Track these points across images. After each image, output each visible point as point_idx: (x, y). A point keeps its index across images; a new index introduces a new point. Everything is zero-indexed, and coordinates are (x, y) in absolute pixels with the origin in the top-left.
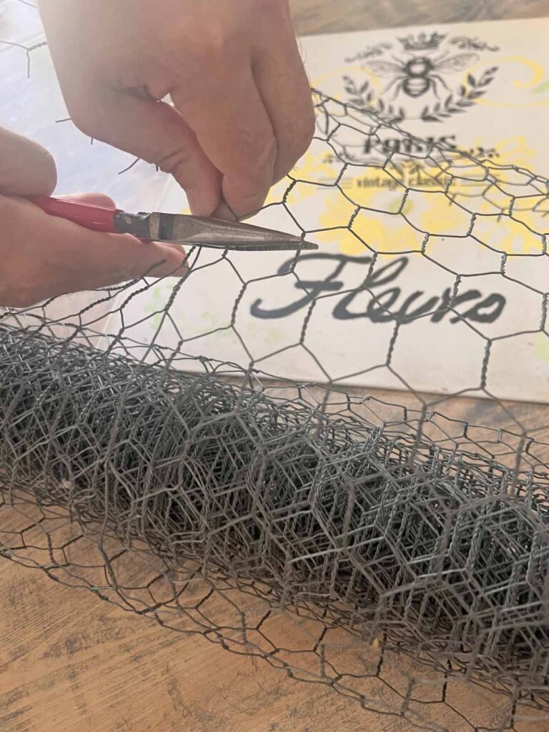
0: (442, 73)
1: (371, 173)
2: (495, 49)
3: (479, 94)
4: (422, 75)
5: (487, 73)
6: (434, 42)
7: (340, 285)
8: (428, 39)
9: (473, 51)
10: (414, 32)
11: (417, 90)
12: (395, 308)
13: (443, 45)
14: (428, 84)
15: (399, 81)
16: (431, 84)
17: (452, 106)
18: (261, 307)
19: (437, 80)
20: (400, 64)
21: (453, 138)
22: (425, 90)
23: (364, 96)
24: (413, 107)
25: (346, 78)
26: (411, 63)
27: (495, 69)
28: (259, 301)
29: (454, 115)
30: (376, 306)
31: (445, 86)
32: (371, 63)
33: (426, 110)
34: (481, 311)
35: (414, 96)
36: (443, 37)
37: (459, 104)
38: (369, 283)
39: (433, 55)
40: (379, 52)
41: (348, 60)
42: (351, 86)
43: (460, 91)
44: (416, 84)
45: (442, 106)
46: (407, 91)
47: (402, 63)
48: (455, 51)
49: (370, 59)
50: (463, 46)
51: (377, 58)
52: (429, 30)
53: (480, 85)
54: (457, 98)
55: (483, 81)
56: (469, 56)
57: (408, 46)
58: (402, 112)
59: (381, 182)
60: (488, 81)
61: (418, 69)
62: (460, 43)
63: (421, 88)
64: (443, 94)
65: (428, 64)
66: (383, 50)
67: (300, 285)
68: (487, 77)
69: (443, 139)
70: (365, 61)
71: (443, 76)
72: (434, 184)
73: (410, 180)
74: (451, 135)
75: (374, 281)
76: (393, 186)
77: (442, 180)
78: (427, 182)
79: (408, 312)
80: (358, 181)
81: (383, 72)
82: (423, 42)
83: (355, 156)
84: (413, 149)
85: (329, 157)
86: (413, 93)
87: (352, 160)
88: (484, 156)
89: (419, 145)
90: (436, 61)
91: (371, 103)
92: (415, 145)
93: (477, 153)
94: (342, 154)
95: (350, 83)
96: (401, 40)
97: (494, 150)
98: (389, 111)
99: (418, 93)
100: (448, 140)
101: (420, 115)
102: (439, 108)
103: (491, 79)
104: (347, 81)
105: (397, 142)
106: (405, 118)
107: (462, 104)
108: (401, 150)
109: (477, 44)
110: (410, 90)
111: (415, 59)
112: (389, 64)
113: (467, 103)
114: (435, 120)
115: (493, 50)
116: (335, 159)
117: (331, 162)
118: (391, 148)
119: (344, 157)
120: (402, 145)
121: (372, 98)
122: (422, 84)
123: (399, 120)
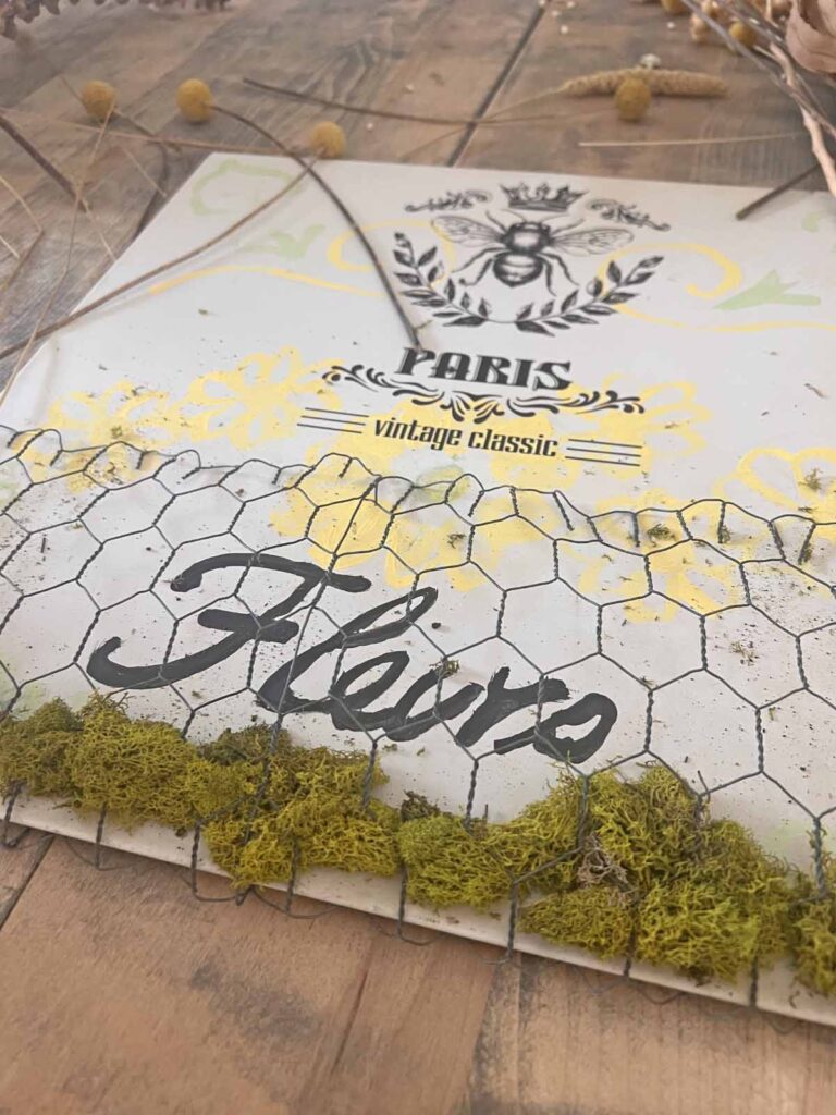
0: (566, 251)
1: (404, 411)
2: (664, 228)
3: (626, 296)
4: (531, 252)
5: (643, 264)
6: (562, 201)
7: (291, 630)
8: (552, 195)
9: (624, 224)
10: (532, 181)
11: (516, 274)
12: (390, 698)
13: (575, 208)
14: (539, 268)
15: (490, 255)
16: (545, 267)
17: (573, 310)
18: (115, 657)
19: (554, 263)
20: (498, 229)
21: (567, 366)
22: (532, 276)
23: (424, 270)
24: (505, 302)
25: (399, 236)
26: (515, 229)
27: (657, 260)
28: (114, 643)
29: (574, 326)
30: (352, 690)
31: (568, 275)
32: (448, 218)
33: (528, 311)
34: (563, 732)
35: (512, 284)
36: (578, 196)
37: (584, 308)
38: (350, 635)
39: (555, 221)
40: (466, 204)
41: (411, 209)
42: (406, 251)
43: (592, 287)
44: (518, 265)
45: (557, 309)
46: (500, 274)
47: (502, 227)
48: (594, 220)
49: (448, 211)
50: (608, 215)
51: (460, 212)
52: (556, 182)
53: (629, 282)
54: (584, 298)
55: (634, 278)
56: (618, 231)
57: (516, 202)
58: (483, 308)
59: (418, 432)
60: (643, 278)
61: (526, 240)
62: (605, 209)
63: (524, 271)
64: (562, 288)
65: (546, 236)
66: (473, 200)
67: (209, 618)
68: (643, 271)
69: (546, 368)
70: (438, 212)
71: (565, 258)
72: (516, 447)
73: (473, 435)
74: (564, 361)
75: (361, 631)
76: (439, 440)
77: (532, 441)
78: (502, 442)
79: (413, 713)
80: (378, 423)
81: (466, 236)
82: (543, 199)
83: (381, 374)
84: (491, 376)
85: (335, 368)
86: (510, 278)
87: (375, 381)
88: (616, 407)
89: (503, 370)
90: (558, 231)
91: (433, 285)
92: (496, 369)
93: (604, 398)
94: (359, 367)
95: (404, 246)
96: (507, 191)
97: (637, 399)
98: (463, 303)
99: (518, 279)
100: (557, 370)
101: (514, 318)
102: (550, 311)
103: (648, 275)
104: (401, 242)
105: (465, 360)
106: (487, 320)
107: (592, 309)
108: (470, 376)
109: (633, 216)
110: (506, 273)
111: (524, 223)
112: (479, 225)
113: (601, 310)
114: (540, 330)
115: (658, 228)
116: (343, 375)
117: (336, 378)
118: (452, 370)
119: (362, 374)
120: (473, 367)
121: (437, 275)
122: (529, 266)
123: (475, 321)
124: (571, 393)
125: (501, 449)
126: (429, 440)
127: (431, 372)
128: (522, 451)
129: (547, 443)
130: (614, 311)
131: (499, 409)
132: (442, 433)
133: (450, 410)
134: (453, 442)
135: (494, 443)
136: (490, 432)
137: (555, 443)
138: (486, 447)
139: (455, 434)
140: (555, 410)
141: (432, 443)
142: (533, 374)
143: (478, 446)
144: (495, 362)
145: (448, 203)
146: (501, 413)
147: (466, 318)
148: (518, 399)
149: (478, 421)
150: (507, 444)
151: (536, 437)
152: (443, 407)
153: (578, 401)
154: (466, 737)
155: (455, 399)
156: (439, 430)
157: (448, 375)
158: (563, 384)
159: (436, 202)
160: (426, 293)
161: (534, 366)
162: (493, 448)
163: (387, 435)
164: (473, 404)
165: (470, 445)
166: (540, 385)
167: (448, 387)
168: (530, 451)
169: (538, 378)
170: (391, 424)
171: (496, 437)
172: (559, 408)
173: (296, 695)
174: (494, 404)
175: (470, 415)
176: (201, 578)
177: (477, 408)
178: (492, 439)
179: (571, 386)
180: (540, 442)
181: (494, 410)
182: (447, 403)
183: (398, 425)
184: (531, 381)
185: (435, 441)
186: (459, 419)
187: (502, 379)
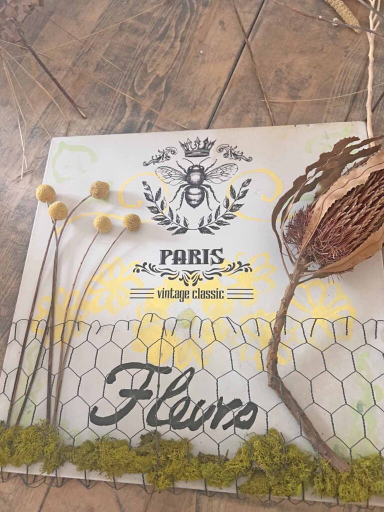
0: (212, 182)
1: (165, 283)
2: (250, 159)
3: (239, 206)
4: (198, 185)
5: (244, 185)
7: (150, 393)
8: (202, 146)
9: (233, 160)
10: (192, 136)
11: (195, 200)
12: (188, 415)
13: (213, 151)
14: (203, 194)
15: (183, 190)
16: (205, 194)
17: (219, 218)
18: (98, 414)
20: (183, 172)
21: (221, 250)
22: (201, 200)
23: (159, 203)
24: (193, 216)
25: (144, 183)
26: (190, 171)
27: (249, 181)
28: (96, 409)
30: (175, 414)
31: (215, 197)
32: (162, 168)
33: (202, 221)
34: (243, 418)
35: (194, 206)
36: (213, 143)
37: (223, 217)
38: (169, 393)
39: (205, 163)
40: (168, 158)
42: (148, 192)
43: (225, 203)
44: (195, 194)
45: (213, 219)
46: (189, 201)
47: (185, 170)
49: (161, 163)
50: (226, 155)
51: (166, 163)
52: (203, 135)
53: (239, 198)
54: (223, 211)
55: (240, 194)
56: (231, 165)
57: (188, 153)
58: (186, 225)
59: (174, 294)
60: (244, 194)
61: (195, 177)
62: (225, 152)
63: (197, 197)
64: (214, 205)
66: (170, 154)
67: (123, 393)
68: (244, 189)
69: (214, 252)
70: (157, 165)
71: (212, 186)
72: (209, 295)
73: (193, 292)
74: (220, 248)
75: (173, 390)
76: (182, 297)
77: (215, 292)
78: (204, 294)
79: (196, 420)
80: (158, 291)
81: (171, 179)
82: (199, 148)
83: (154, 266)
84: (195, 261)
85: (137, 265)
86: (193, 202)
87: (153, 270)
88: (242, 270)
89: (198, 256)
90: (207, 169)
91: (164, 211)
92: (196, 256)
93: (237, 266)
94: (145, 264)
95: (147, 189)
96: (182, 145)
97: (249, 265)
98: (177, 221)
99: (196, 203)
100: (218, 253)
101: (198, 227)
102: (211, 220)
103: (246, 192)
104: (146, 187)
105: (184, 252)
106: (188, 229)
107: (227, 216)
108: (187, 262)
109: (236, 153)
110: (191, 200)
111: (193, 167)
112: (175, 170)
113: (230, 216)
114: (209, 232)
115: (247, 160)
116: (141, 269)
117: (138, 271)
118: (180, 259)
119: (147, 267)
120: (187, 257)
121: (165, 205)
122: (199, 194)
123: (184, 230)
124: (224, 265)
125: (204, 298)
126: (178, 298)
127: (172, 262)
128: (212, 297)
129: (220, 292)
130: (236, 216)
131: (200, 278)
132: (182, 292)
133: (183, 281)
134: (187, 297)
135: (201, 295)
136: (199, 289)
137: (223, 292)
138: (199, 298)
139: (187, 292)
140: (220, 275)
141: (180, 299)
142: (210, 256)
143: (196, 297)
144: (195, 252)
145: (160, 158)
146: (201, 280)
147: (180, 229)
148: (206, 271)
149: (194, 285)
150: (206, 295)
151: (216, 290)
152: (180, 279)
153: (228, 268)
154: (214, 426)
155: (184, 274)
156: (181, 291)
157: (179, 262)
158: (221, 261)
159: (154, 158)
160: (162, 217)
161: (210, 252)
162: (201, 298)
163: (163, 297)
164: (191, 276)
165: (193, 298)
166: (213, 263)
167: (180, 268)
168: (214, 298)
169: (212, 258)
170: (163, 291)
171: (202, 292)
172: (221, 273)
173: (158, 419)
174: (198, 275)
175: (191, 282)
176: (115, 377)
177: (192, 278)
178: (200, 293)
179: (224, 260)
180: (217, 292)
181: (199, 278)
182: (181, 278)
183: (166, 291)
184: (209, 261)
185: (180, 297)
186: (187, 285)
187: (199, 262)
